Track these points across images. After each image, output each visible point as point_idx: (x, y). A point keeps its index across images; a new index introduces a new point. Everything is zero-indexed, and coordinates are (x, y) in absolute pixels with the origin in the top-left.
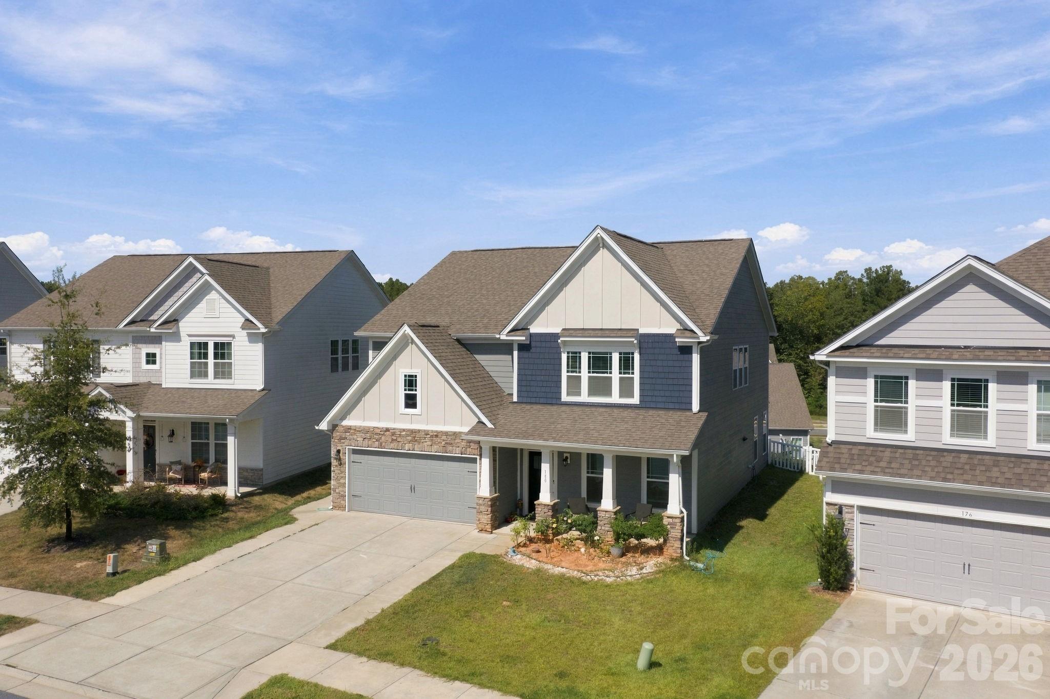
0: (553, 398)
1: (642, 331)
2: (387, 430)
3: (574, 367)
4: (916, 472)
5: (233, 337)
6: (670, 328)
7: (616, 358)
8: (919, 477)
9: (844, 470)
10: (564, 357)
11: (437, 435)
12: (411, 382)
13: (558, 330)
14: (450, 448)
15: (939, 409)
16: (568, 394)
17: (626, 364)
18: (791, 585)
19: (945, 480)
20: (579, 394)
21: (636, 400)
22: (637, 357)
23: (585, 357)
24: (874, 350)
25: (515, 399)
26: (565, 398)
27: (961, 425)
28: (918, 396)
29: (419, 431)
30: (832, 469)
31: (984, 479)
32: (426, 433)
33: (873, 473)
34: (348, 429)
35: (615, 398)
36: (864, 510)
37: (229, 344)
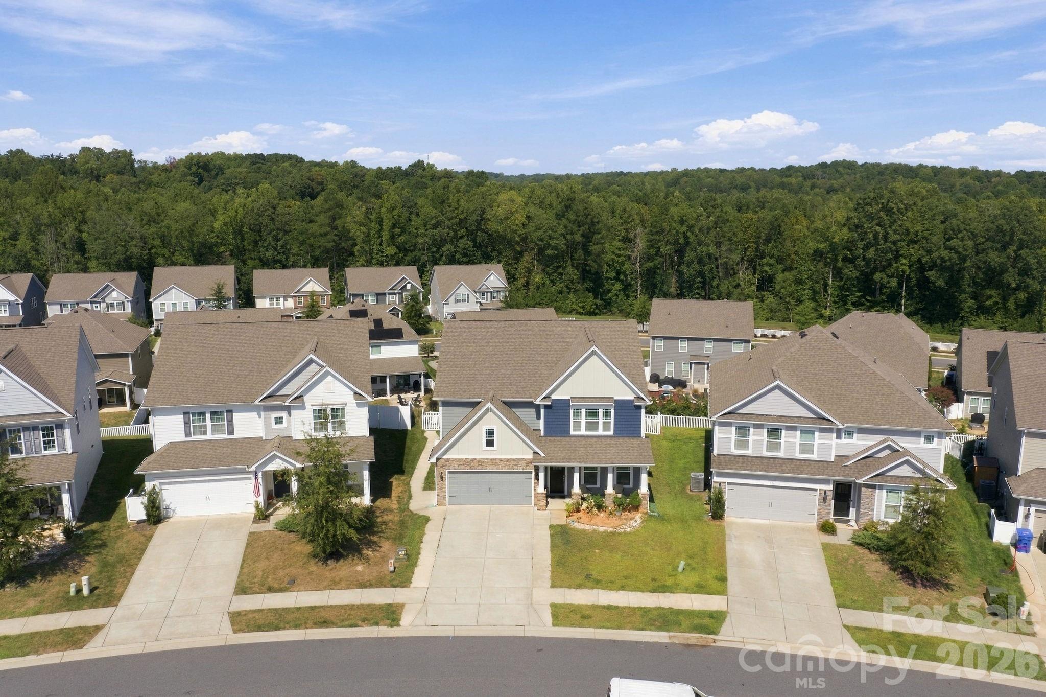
0: (565, 433)
1: (615, 398)
2: (475, 459)
3: (577, 416)
4: (754, 468)
5: (346, 404)
6: (631, 397)
7: (601, 412)
8: (755, 470)
9: (723, 468)
10: (572, 412)
11: (508, 461)
12: (490, 433)
13: (568, 398)
14: (516, 467)
15: (762, 441)
16: (574, 430)
17: (606, 414)
18: (698, 519)
19: (766, 471)
20: (580, 430)
21: (611, 433)
22: (612, 411)
23: (583, 411)
24: (736, 416)
25: (542, 434)
26: (572, 433)
27: (770, 447)
28: (753, 435)
29: (496, 459)
30: (719, 468)
31: (779, 470)
32: (501, 460)
33: (736, 469)
34: (447, 460)
35: (600, 432)
36: (729, 484)
37: (343, 409)
